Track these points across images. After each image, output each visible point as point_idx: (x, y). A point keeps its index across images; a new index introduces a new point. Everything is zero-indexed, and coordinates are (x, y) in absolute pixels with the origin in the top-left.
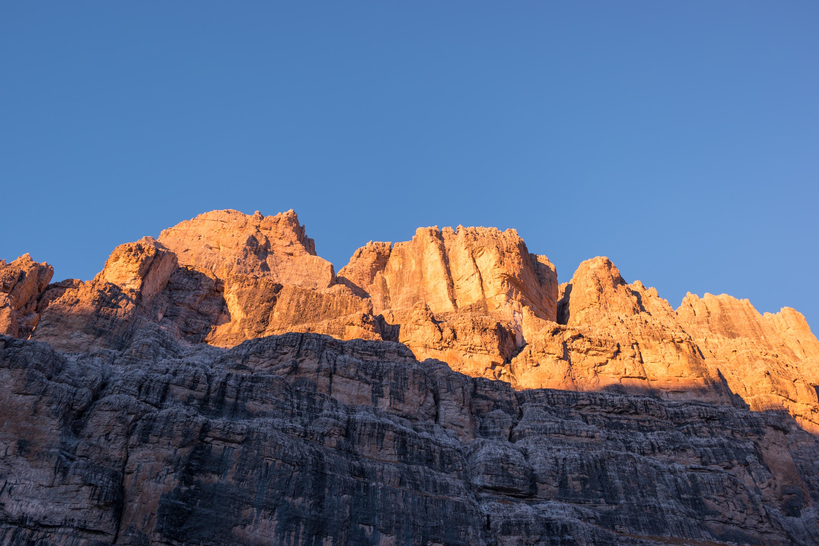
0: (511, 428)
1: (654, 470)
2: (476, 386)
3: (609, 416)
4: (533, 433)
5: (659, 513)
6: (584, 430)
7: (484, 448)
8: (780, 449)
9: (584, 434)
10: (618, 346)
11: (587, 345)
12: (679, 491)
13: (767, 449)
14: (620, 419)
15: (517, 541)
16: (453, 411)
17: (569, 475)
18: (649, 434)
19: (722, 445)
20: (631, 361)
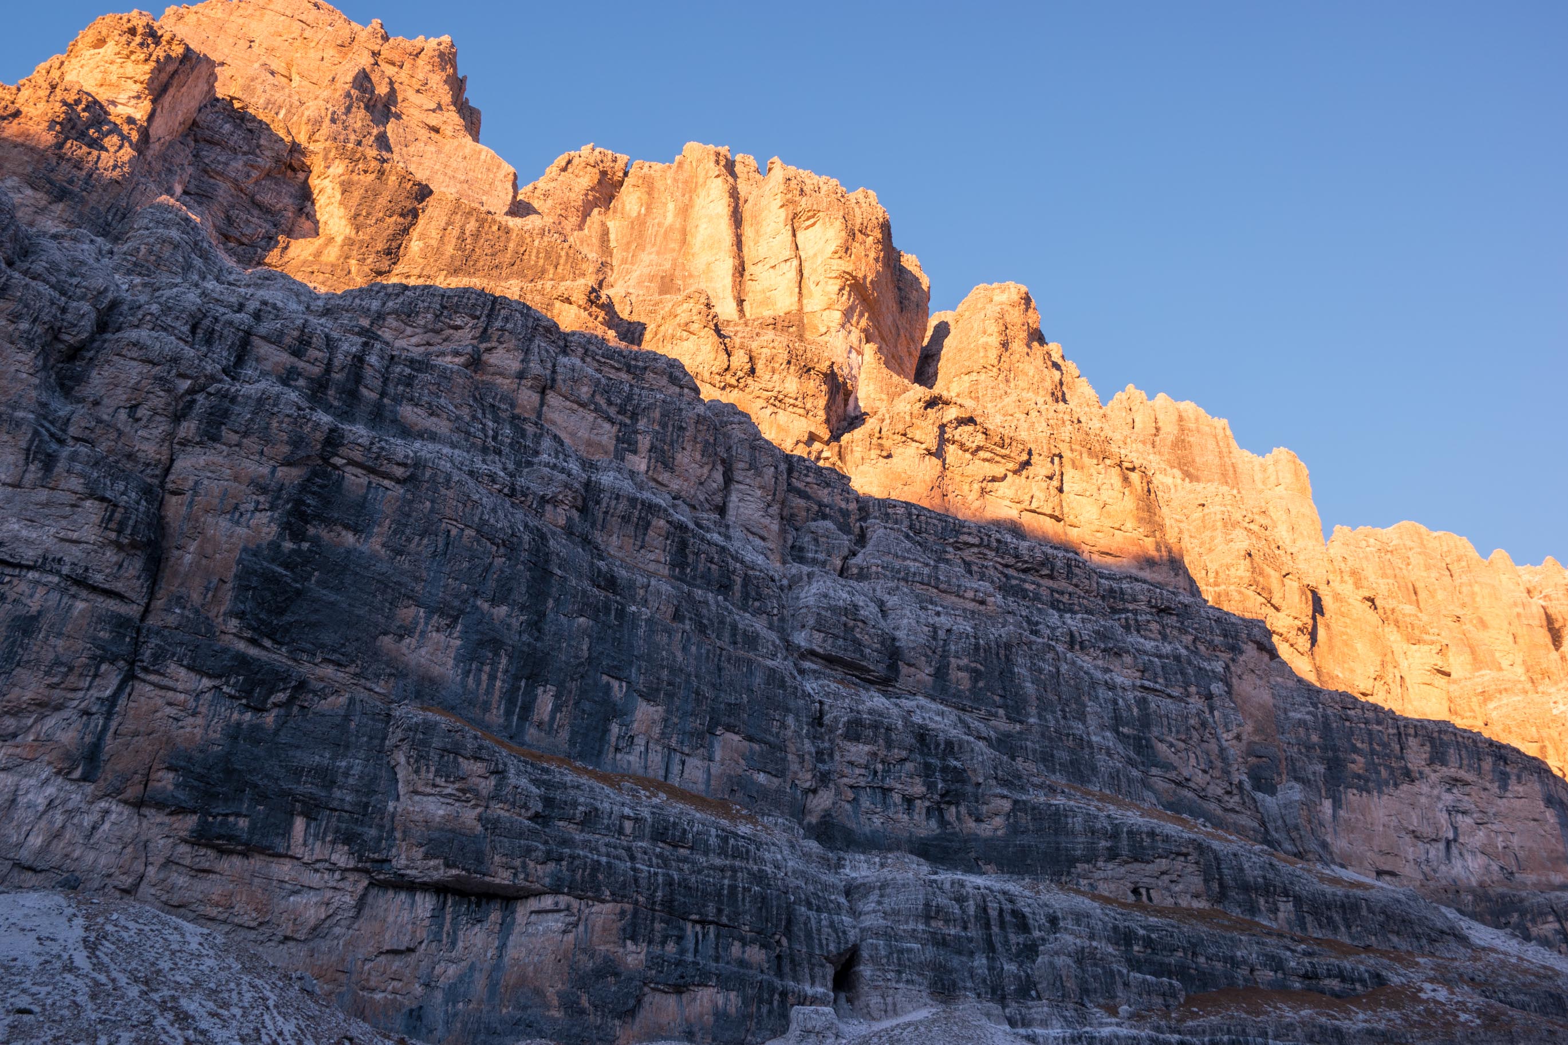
0: (845, 558)
1: (1086, 677)
2: (790, 471)
3: (1006, 571)
4: (885, 576)
5: (1087, 750)
6: (972, 588)
7: (815, 585)
8: (1258, 682)
9: (970, 594)
10: (1030, 453)
11: (980, 439)
12: (1117, 720)
13: (1240, 677)
14: (1025, 581)
15: (868, 753)
16: (753, 506)
17: (953, 660)
18: (1068, 615)
19: (1177, 658)
20: (1044, 485)
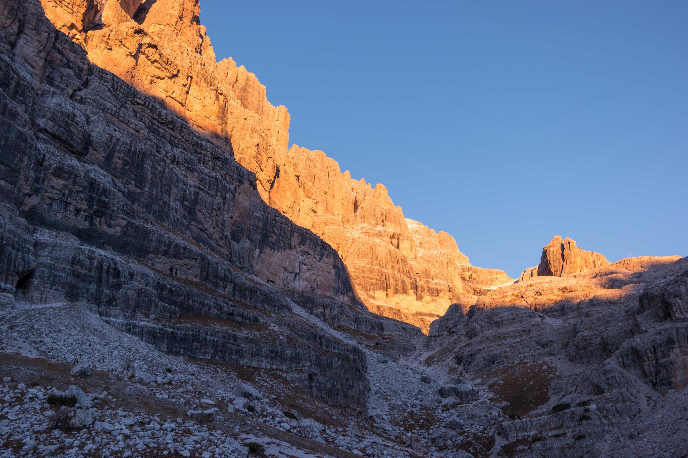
0: (75, 91)
1: (176, 177)
2: (57, 38)
3: (152, 121)
4: (93, 105)
5: (167, 208)
6: (134, 124)
7: (55, 98)
8: (246, 197)
9: (133, 126)
10: (178, 71)
11: (157, 57)
12: (184, 198)
13: (239, 194)
14: (160, 128)
15: (63, 185)
16: (31, 49)
17: (116, 153)
18: (175, 148)
19: (217, 179)
20: (181, 88)
